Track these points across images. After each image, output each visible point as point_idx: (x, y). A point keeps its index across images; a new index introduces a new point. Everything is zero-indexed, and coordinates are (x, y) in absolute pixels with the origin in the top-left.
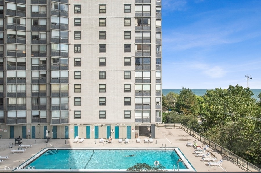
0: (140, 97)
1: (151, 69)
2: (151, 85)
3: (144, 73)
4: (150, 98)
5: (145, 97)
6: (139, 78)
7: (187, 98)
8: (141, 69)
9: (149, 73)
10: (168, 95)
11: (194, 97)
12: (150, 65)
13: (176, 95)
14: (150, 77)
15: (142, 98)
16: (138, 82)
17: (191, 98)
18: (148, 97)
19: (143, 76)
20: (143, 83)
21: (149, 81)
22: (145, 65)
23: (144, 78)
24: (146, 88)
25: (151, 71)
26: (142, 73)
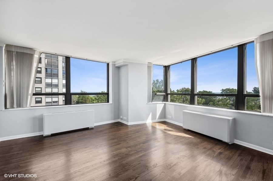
0: (50, 97)
1: (59, 77)
2: (59, 88)
3: (53, 80)
6: (49, 83)
8: (50, 77)
9: (57, 80)
12: (58, 74)
14: (58, 83)
15: (52, 98)
16: (48, 86)
19: (53, 82)
20: (52, 87)
21: (57, 86)
22: (54, 74)
23: (53, 84)
24: (55, 90)
25: (59, 79)
26: (51, 79)
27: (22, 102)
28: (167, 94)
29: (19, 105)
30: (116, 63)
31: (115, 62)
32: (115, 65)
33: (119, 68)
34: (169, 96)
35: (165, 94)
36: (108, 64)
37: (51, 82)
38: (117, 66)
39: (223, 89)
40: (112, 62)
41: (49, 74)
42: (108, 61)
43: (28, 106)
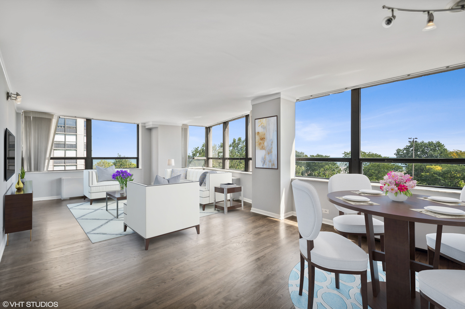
0: (62, 164)
1: (78, 132)
2: (77, 151)
3: (67, 136)
4: (76, 165)
5: (68, 164)
6: (60, 143)
7: (123, 166)
8: (63, 132)
9: (75, 137)
10: (98, 164)
11: (130, 165)
12: (76, 128)
13: (109, 164)
14: (76, 142)
15: (65, 166)
16: (59, 147)
17: (128, 166)
18: (73, 164)
19: (67, 140)
20: (66, 149)
21: (74, 147)
22: (69, 127)
23: (67, 143)
24: (71, 154)
25: (78, 136)
26: (64, 136)
27: (40, 166)
28: (208, 159)
29: (37, 169)
30: (146, 125)
31: (145, 123)
32: (145, 126)
33: (150, 130)
34: (211, 161)
35: (206, 158)
36: (138, 125)
37: (64, 141)
38: (147, 127)
39: (345, 152)
40: (142, 123)
41: (61, 127)
42: (137, 122)
43: (45, 170)
